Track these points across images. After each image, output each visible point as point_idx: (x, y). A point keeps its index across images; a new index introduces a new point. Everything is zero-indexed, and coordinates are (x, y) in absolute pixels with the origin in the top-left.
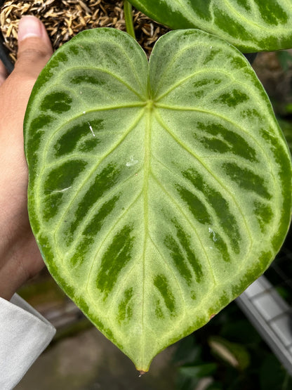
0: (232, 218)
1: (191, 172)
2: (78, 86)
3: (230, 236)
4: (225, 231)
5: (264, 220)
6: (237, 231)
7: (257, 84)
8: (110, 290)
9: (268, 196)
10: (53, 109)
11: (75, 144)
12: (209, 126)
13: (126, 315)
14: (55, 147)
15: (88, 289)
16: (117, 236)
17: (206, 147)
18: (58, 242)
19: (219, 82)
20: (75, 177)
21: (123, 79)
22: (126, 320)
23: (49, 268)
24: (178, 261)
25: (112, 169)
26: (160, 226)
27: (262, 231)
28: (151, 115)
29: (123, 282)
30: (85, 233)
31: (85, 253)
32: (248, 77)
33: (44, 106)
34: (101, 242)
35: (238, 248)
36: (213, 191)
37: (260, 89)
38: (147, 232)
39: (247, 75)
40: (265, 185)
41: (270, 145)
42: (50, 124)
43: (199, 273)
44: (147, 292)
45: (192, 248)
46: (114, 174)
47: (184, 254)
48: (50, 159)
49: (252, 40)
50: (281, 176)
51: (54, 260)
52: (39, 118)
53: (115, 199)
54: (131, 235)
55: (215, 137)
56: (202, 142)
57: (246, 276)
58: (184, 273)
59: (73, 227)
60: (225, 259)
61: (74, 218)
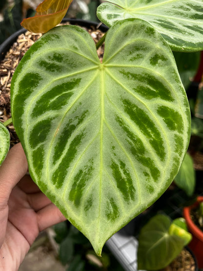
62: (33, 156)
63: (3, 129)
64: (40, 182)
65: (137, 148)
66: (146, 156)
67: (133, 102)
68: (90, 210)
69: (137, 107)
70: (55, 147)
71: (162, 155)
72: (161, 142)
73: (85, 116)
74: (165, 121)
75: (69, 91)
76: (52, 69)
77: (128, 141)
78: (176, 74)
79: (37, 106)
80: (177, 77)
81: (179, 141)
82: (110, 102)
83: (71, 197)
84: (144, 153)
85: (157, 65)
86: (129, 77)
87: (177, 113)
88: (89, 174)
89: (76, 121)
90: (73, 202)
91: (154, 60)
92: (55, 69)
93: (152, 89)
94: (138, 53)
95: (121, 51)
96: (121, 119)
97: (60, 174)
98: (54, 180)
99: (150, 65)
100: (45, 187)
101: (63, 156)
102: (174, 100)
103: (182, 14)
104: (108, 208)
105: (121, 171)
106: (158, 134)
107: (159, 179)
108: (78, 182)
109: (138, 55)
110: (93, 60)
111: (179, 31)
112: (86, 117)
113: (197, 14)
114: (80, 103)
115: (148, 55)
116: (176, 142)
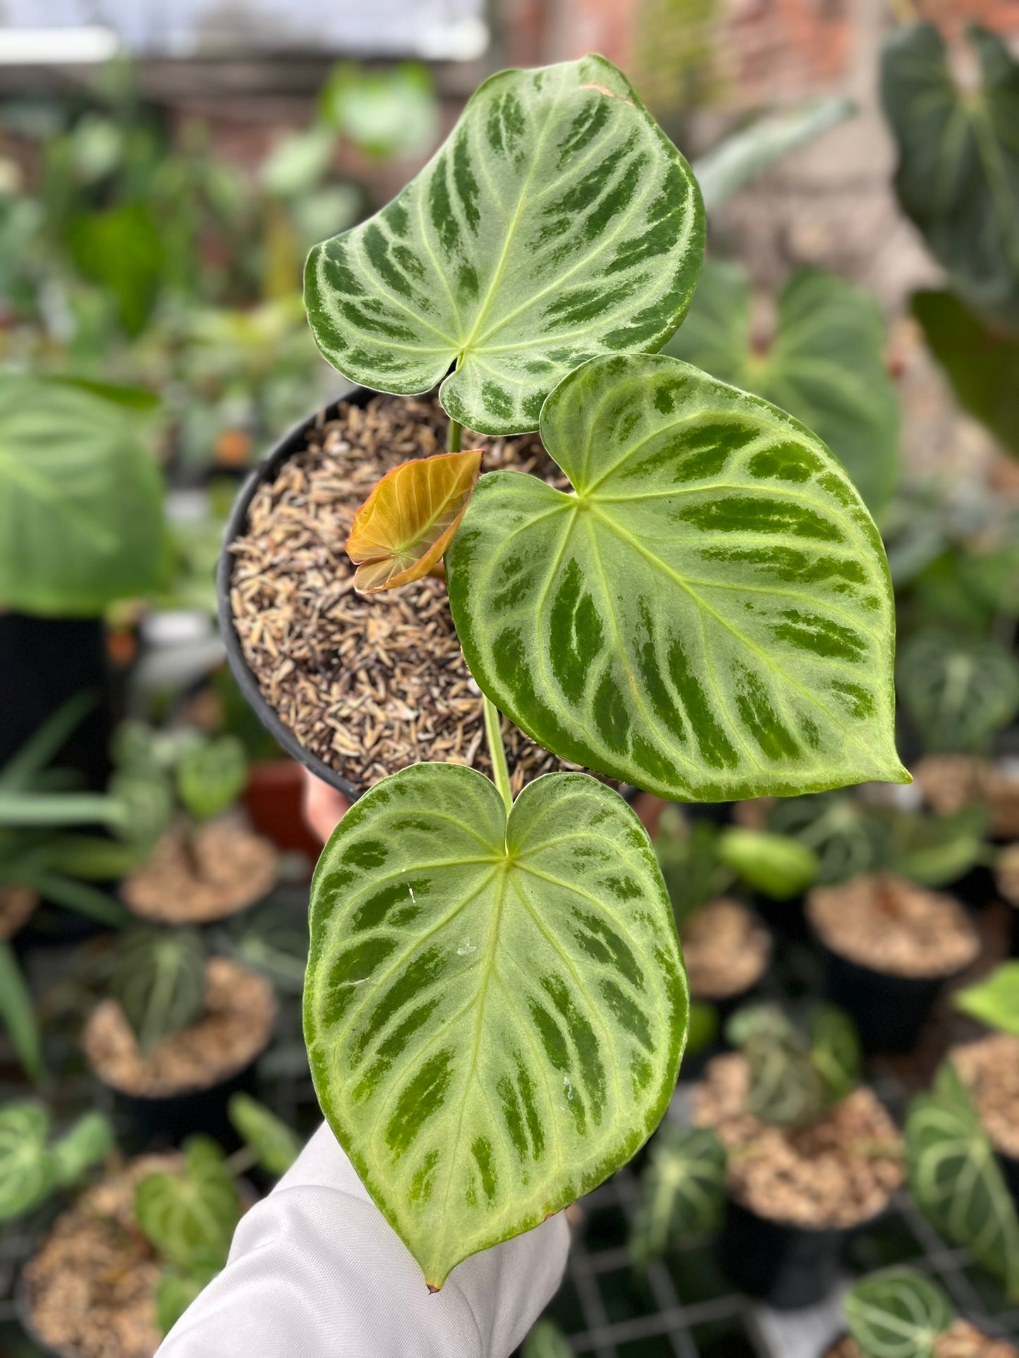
0: (600, 1067)
1: (553, 981)
2: (399, 834)
3: (592, 1095)
4: (586, 1086)
5: (640, 1083)
6: (603, 1090)
7: (657, 878)
8: (404, 1148)
9: (650, 1047)
10: (359, 864)
11: (384, 914)
12: (587, 917)
13: (422, 1193)
14: (354, 917)
15: (372, 1141)
16: (428, 1064)
17: (581, 946)
18: (339, 1061)
19: (608, 858)
20: (376, 964)
21: (467, 826)
22: (421, 1200)
23: (319, 1100)
24: (512, 1119)
25: (435, 956)
26: (495, 1059)
27: (636, 1099)
28: (506, 877)
29: (426, 1138)
30: (381, 1051)
31: (376, 1083)
32: (646, 864)
33: (347, 858)
34: (403, 1069)
35: (600, 1117)
36: (581, 1019)
37: (661, 887)
38: (474, 1066)
39: (646, 860)
40: (649, 1029)
41: (664, 973)
42: (351, 884)
43: (540, 1144)
44: (460, 1161)
45: (535, 1103)
46: (437, 965)
47: (523, 1112)
48: (344, 934)
49: (683, 786)
50: (671, 1022)
51: (329, 1088)
52: (337, 874)
53: (433, 1004)
54: (450, 1066)
55: (595, 936)
56: (576, 937)
57: (605, 1162)
58: (518, 1140)
59: (365, 1040)
60: (578, 1129)
61: (367, 1026)
62: (640, 764)
63: (567, 779)
64: (696, 792)
65: (788, 565)
66: (813, 562)
67: (700, 501)
68: (821, 737)
69: (715, 503)
70: (656, 712)
71: (831, 533)
72: (812, 515)
73: (647, 609)
74: (781, 478)
75: (579, 600)
76: (519, 596)
77: (762, 570)
78: (720, 387)
79: (562, 681)
80: (726, 390)
81: (831, 484)
82: (661, 542)
83: (771, 753)
84: (805, 561)
85: (675, 403)
86: (647, 470)
87: (784, 445)
88: (758, 689)
89: (644, 631)
90: (785, 755)
91: (664, 402)
92: (523, 590)
93: (705, 449)
94: (623, 416)
95: (591, 444)
96: (712, 548)
97: (714, 742)
98: (713, 761)
99: (667, 416)
100: (713, 788)
101: (683, 713)
102: (758, 430)
103: (567, 248)
104: (845, 702)
105: (801, 626)
106: (794, 510)
107: (865, 573)
108: (757, 720)
109: (626, 421)
110: (560, 507)
111: (618, 295)
112: (651, 610)
113: (591, 218)
114: (620, 598)
115: (647, 404)
116: (831, 491)
